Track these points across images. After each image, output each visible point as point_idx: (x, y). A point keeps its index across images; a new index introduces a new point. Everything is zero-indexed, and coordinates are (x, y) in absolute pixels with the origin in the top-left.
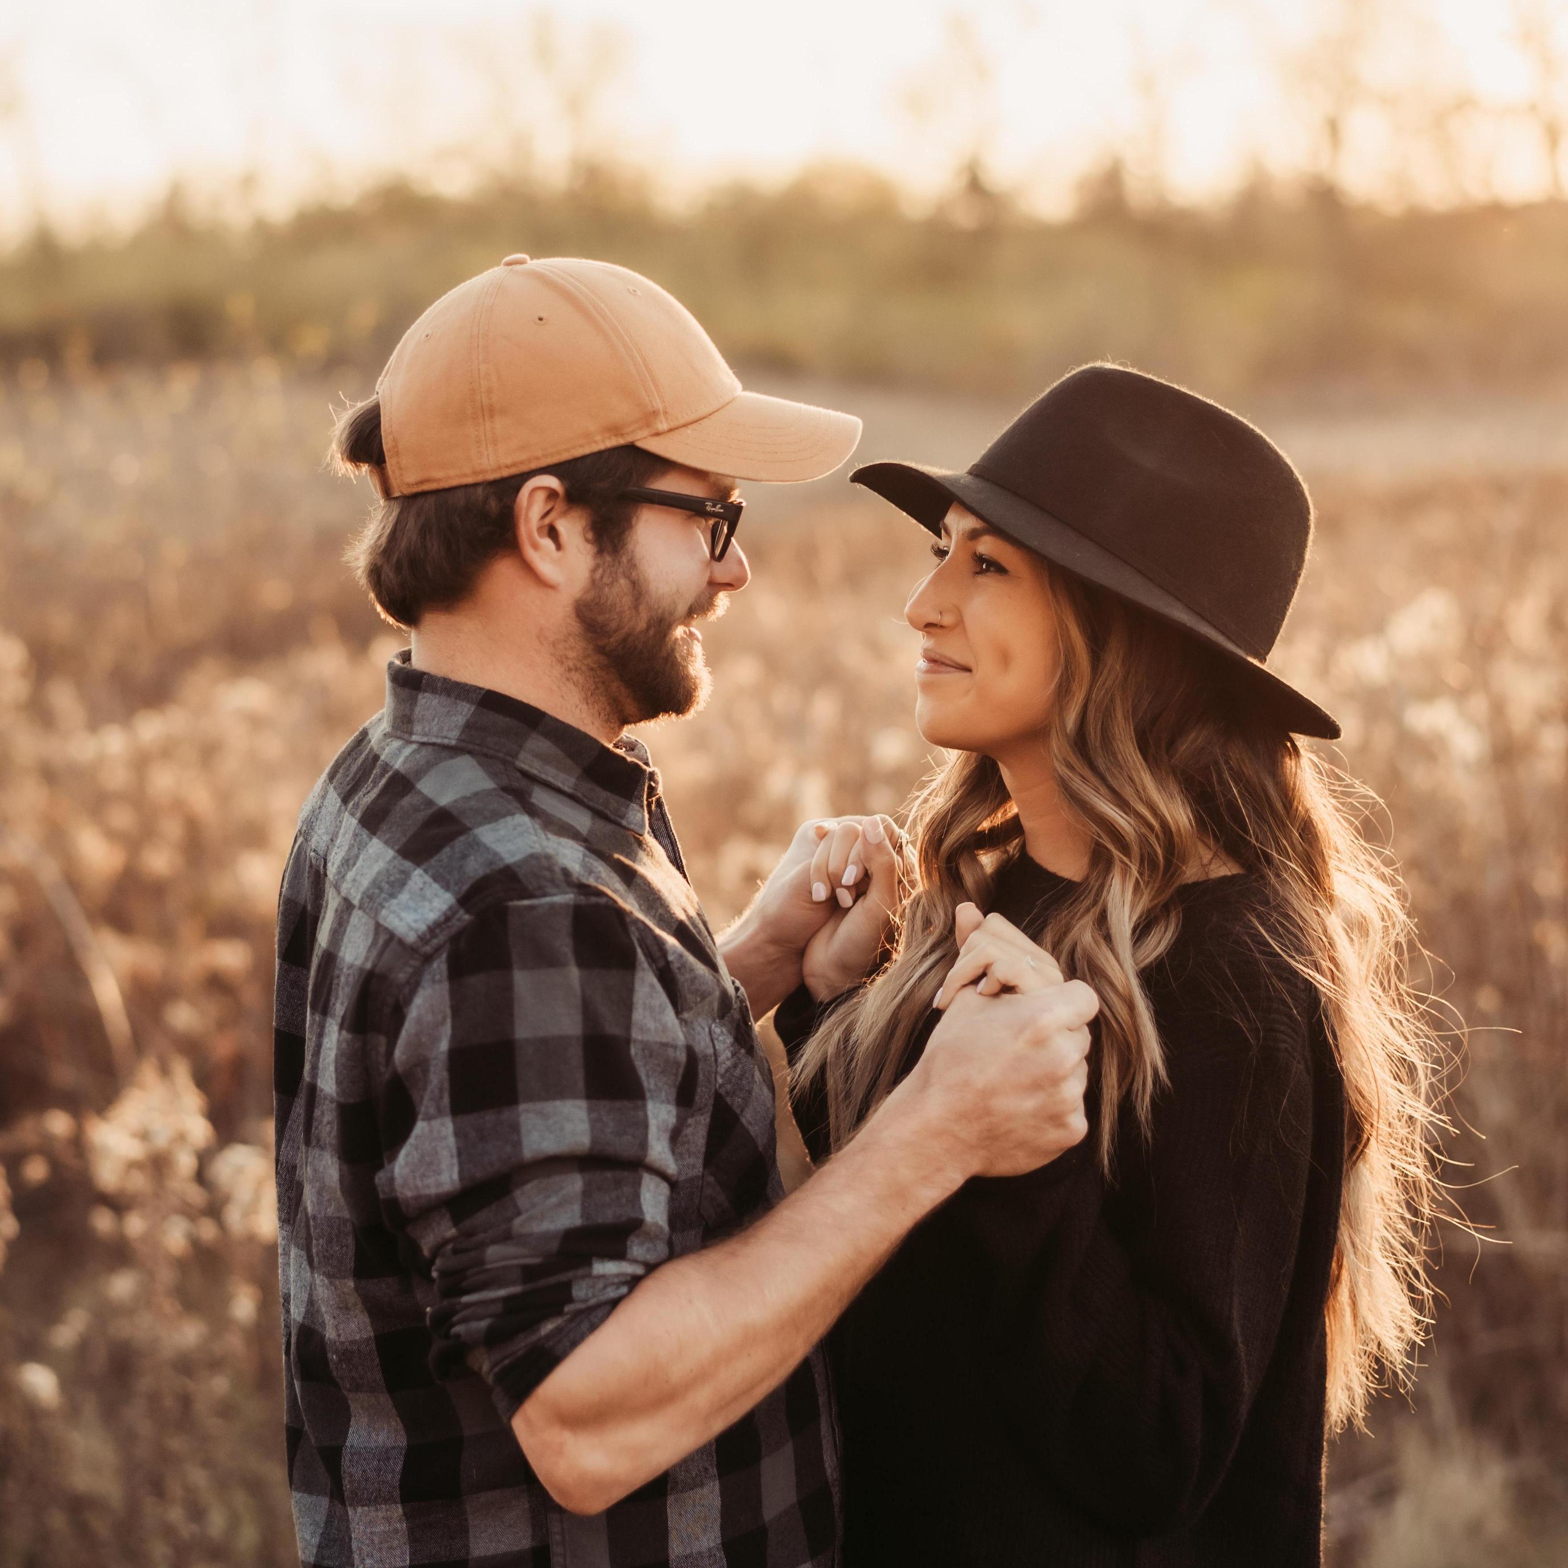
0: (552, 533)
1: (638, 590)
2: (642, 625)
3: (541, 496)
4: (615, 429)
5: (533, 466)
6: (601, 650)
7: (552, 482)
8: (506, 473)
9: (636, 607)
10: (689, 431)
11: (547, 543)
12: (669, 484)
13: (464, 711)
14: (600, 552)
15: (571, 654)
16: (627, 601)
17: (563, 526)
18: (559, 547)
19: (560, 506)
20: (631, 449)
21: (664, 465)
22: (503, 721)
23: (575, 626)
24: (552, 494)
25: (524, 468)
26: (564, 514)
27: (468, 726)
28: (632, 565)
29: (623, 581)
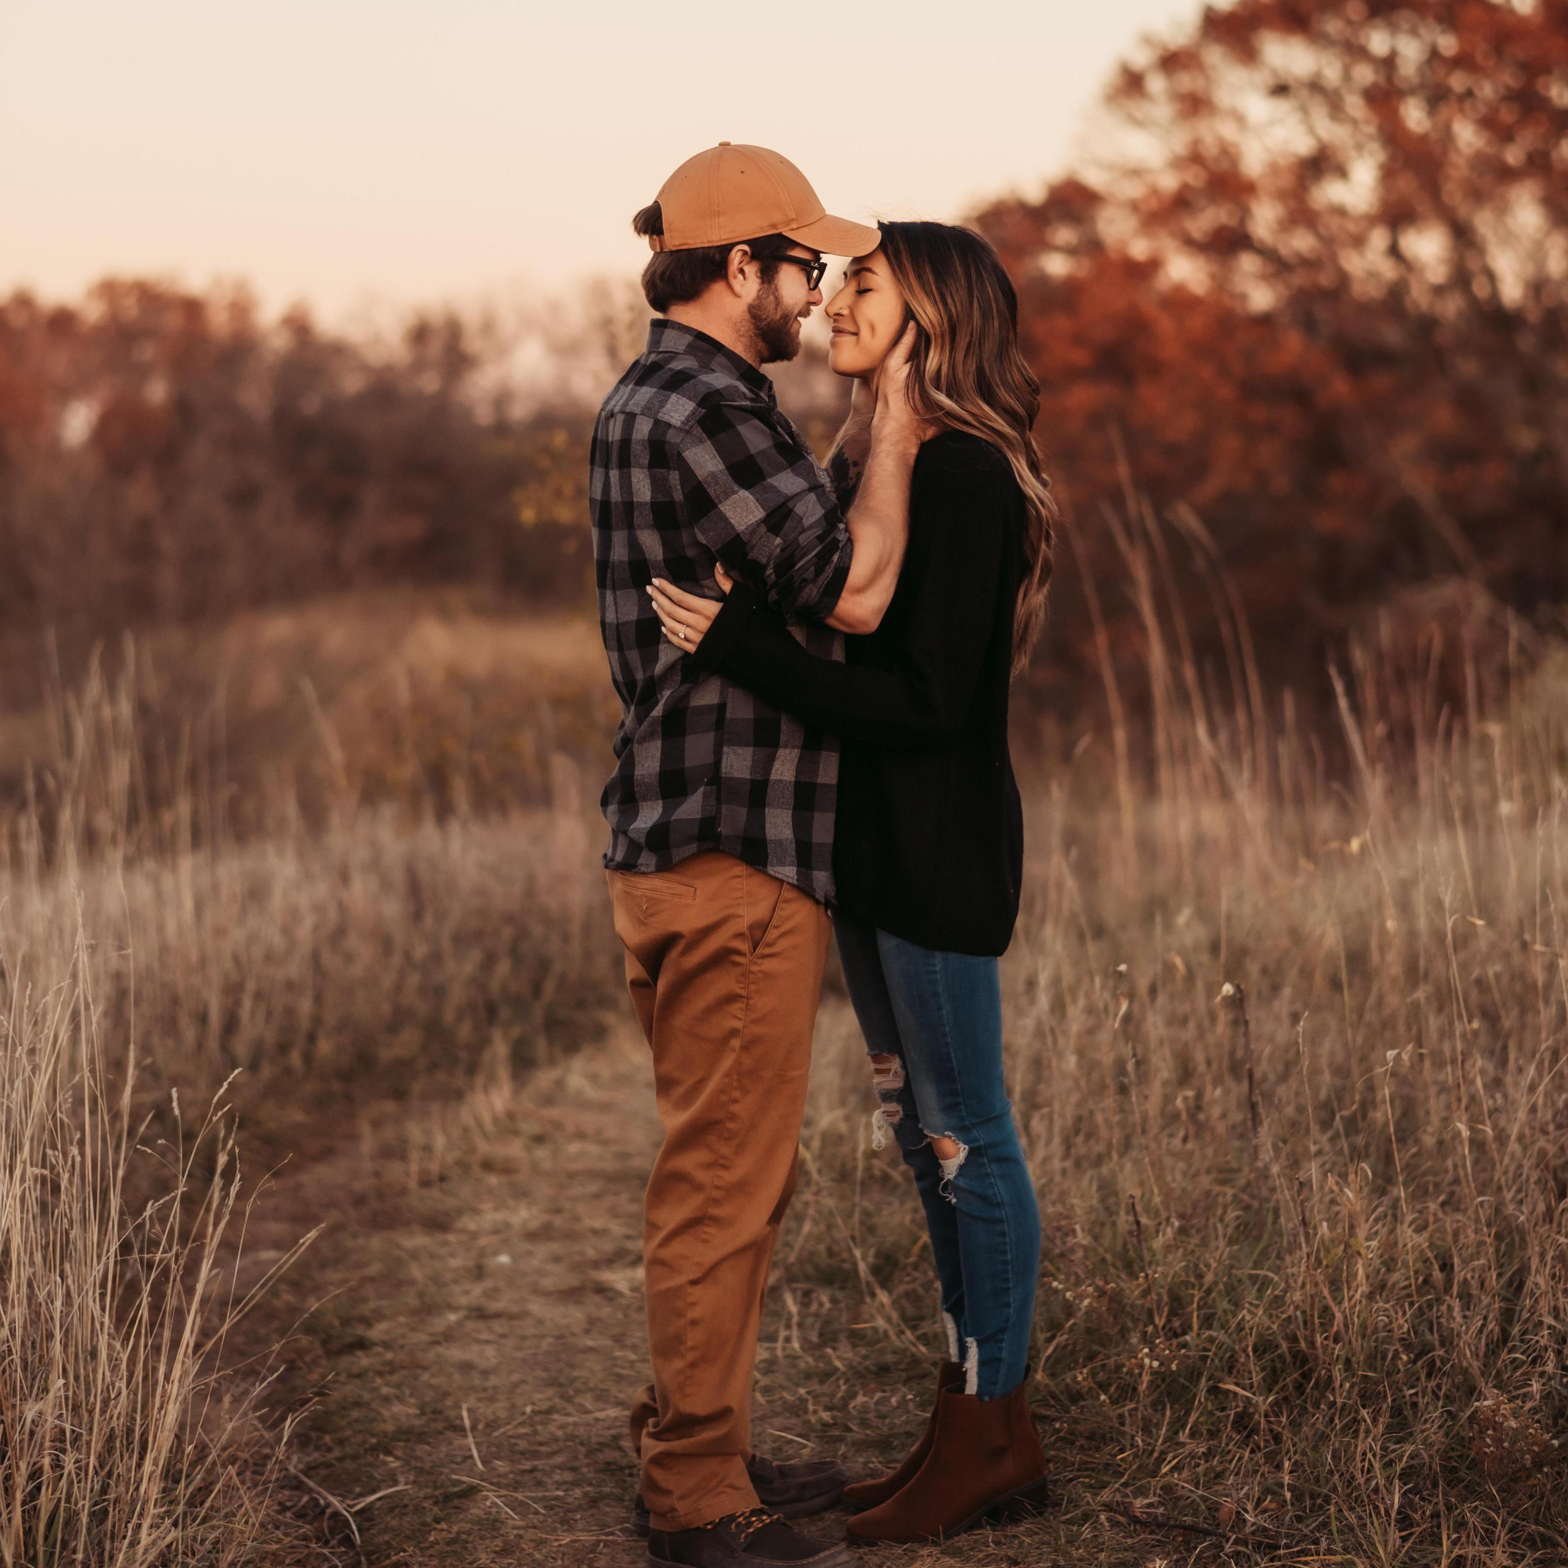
0: (742, 271)
1: (778, 301)
2: (778, 317)
3: (740, 254)
4: (774, 226)
5: (737, 240)
6: (757, 327)
7: (745, 247)
8: (723, 243)
9: (776, 309)
10: (806, 229)
11: (740, 277)
12: (797, 253)
13: (688, 338)
14: (763, 283)
15: (743, 329)
16: (772, 307)
17: (747, 269)
18: (745, 278)
19: (747, 259)
20: (780, 235)
21: (795, 244)
22: (706, 346)
23: (747, 316)
24: (745, 253)
25: (733, 241)
26: (749, 263)
27: (689, 346)
28: (776, 289)
29: (771, 297)
